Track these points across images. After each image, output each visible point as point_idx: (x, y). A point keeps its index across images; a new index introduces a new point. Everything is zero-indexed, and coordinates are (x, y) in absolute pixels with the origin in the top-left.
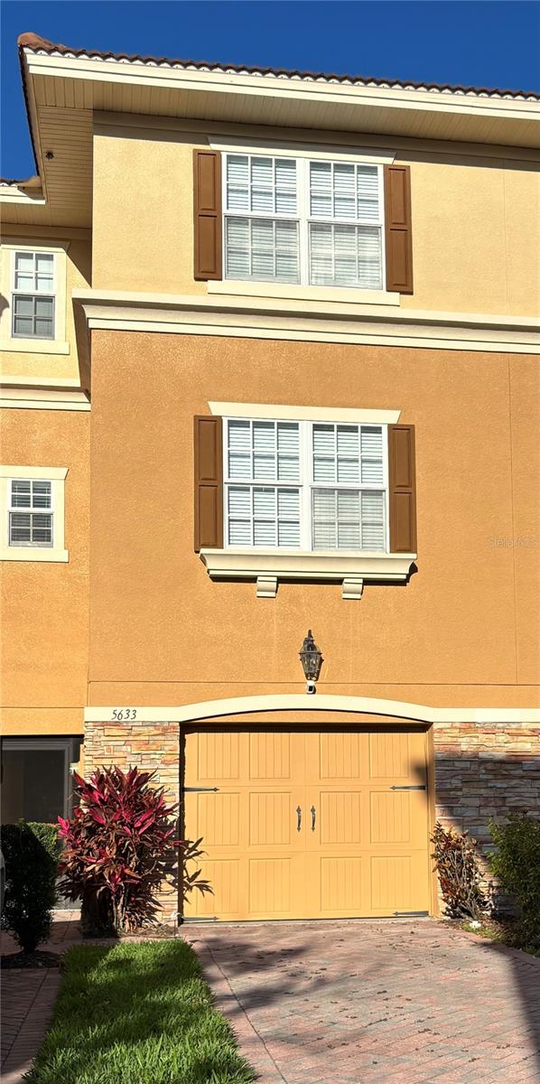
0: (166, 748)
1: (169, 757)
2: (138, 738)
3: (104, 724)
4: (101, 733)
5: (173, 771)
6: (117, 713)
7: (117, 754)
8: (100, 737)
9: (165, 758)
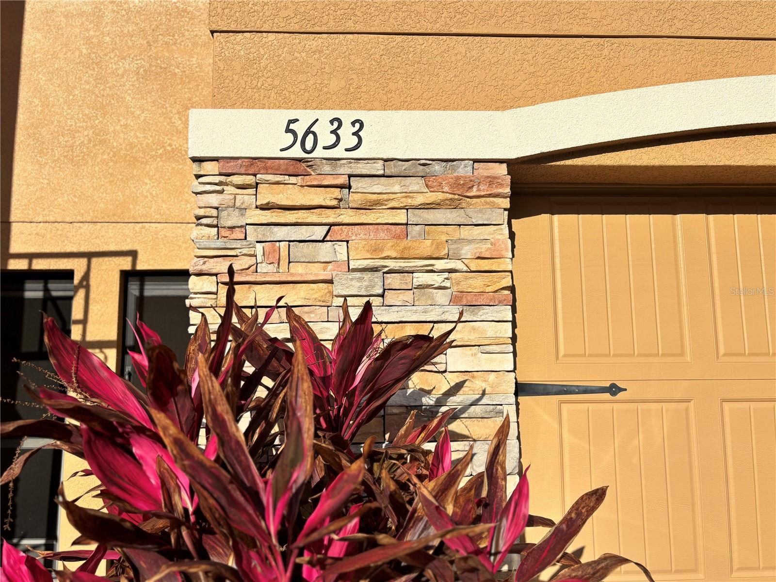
0: (467, 251)
1: (477, 283)
2: (363, 217)
3: (256, 165)
4: (246, 198)
5: (492, 330)
6: (300, 129)
7: (299, 271)
8: (243, 210)
9: (464, 287)
